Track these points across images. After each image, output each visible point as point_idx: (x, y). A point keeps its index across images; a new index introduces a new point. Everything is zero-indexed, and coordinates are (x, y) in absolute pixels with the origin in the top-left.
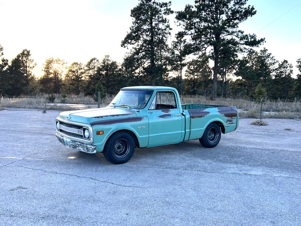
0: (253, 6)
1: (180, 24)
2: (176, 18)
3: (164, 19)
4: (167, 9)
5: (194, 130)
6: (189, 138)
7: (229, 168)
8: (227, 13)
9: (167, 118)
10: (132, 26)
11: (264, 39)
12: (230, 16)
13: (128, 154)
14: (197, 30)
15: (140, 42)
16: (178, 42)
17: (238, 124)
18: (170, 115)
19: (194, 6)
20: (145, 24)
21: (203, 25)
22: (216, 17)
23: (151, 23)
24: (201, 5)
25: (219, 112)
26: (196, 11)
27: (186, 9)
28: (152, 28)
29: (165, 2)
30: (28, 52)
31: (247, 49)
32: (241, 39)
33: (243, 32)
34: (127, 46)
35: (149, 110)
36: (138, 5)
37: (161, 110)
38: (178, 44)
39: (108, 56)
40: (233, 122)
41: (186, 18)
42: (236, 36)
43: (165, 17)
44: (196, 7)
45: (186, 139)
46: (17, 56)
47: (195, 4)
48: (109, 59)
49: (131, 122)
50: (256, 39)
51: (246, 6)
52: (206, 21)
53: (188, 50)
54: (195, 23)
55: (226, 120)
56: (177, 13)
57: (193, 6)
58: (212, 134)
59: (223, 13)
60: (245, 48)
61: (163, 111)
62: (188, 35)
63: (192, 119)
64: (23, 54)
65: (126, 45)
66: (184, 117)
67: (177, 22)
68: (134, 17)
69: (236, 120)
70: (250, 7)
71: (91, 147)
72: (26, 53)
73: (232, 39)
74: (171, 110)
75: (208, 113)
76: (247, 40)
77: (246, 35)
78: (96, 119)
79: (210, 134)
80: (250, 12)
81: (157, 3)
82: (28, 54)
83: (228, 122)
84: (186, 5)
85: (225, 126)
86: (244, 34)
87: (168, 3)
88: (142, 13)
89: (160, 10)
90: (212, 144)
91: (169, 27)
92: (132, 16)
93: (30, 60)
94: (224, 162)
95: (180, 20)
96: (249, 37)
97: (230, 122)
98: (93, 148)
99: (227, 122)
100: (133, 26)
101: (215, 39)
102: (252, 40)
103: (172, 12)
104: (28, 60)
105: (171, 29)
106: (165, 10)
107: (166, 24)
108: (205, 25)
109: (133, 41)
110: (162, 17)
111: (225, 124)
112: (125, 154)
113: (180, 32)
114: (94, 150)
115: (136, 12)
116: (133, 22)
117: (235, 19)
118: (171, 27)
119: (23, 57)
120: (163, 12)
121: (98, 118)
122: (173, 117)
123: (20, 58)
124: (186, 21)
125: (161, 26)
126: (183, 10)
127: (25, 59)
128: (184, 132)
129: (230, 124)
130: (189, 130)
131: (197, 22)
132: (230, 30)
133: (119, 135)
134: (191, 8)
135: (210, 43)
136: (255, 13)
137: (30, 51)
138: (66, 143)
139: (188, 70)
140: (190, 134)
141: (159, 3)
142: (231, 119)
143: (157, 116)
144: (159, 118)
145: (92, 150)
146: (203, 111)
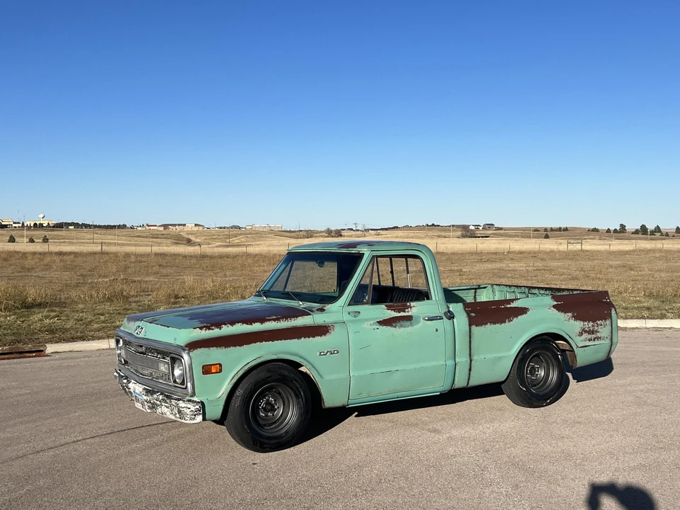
5: (482, 357)
6: (469, 379)
9: (401, 326)
17: (614, 341)
18: (409, 318)
25: (554, 307)
35: (350, 304)
37: (383, 306)
40: (599, 335)
45: (460, 382)
49: (299, 338)
55: (578, 330)
58: (540, 368)
61: (389, 308)
63: (474, 327)
66: (451, 321)
69: (608, 327)
71: (189, 406)
74: (412, 304)
75: (523, 311)
78: (203, 331)
83: (585, 336)
85: (575, 347)
97: (590, 336)
98: (193, 409)
99: (581, 334)
111: (578, 342)
114: (195, 415)
121: (207, 331)
122: (418, 321)
128: (452, 363)
129: (590, 340)
130: (468, 359)
138: (136, 397)
140: (470, 370)
142: (593, 326)
143: (372, 322)
144: (378, 327)
145: (192, 415)
146: (508, 306)
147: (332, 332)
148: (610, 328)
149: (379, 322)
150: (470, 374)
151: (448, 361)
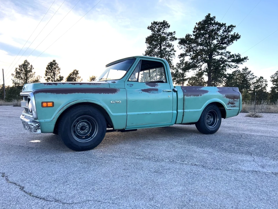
0: (238, 33)
1: (182, 48)
3: (170, 43)
4: (172, 37)
5: (189, 110)
6: (182, 121)
7: (242, 161)
8: (217, 38)
9: (153, 93)
11: (247, 57)
12: (220, 41)
13: (95, 138)
14: (194, 52)
16: (181, 64)
17: (240, 108)
18: (157, 90)
19: (192, 35)
20: (155, 48)
21: (199, 49)
22: (209, 42)
23: (161, 47)
24: (197, 33)
25: (218, 91)
26: (194, 38)
27: (186, 36)
28: (161, 50)
29: (170, 32)
30: (77, 72)
31: (234, 65)
32: (229, 58)
33: (230, 53)
35: (128, 81)
36: (151, 35)
37: (144, 83)
38: (181, 65)
40: (235, 105)
41: (186, 43)
42: (224, 56)
43: (170, 42)
44: (194, 35)
46: (70, 75)
47: (193, 33)
49: (100, 93)
50: (240, 58)
51: (232, 33)
52: (201, 45)
53: (188, 67)
54: (193, 48)
55: (228, 102)
56: (180, 39)
58: (211, 118)
59: (214, 39)
60: (232, 65)
61: (147, 84)
62: (188, 56)
63: (185, 97)
64: (74, 73)
66: (176, 93)
67: (180, 46)
68: (148, 43)
69: (239, 102)
70: (236, 34)
71: (32, 124)
72: (75, 72)
73: (221, 58)
74: (158, 84)
75: (206, 92)
76: (233, 59)
77: (233, 55)
78: (46, 85)
79: (208, 118)
80: (236, 37)
82: (77, 73)
83: (230, 105)
85: (226, 109)
86: (230, 54)
87: (173, 32)
88: (153, 40)
89: (167, 37)
90: (211, 130)
91: (174, 50)
92: (147, 43)
93: (78, 77)
94: (231, 152)
95: (182, 45)
96: (235, 56)
97: (232, 105)
98: (35, 125)
99: (228, 104)
100: (147, 50)
101: (208, 58)
102: (237, 58)
103: (176, 39)
104: (76, 77)
105: (175, 51)
106: (170, 38)
107: (172, 48)
108: (201, 48)
110: (168, 43)
111: (226, 107)
112: (91, 138)
113: (182, 54)
114: (36, 129)
115: (149, 40)
117: (223, 44)
118: (175, 50)
119: (73, 75)
120: (169, 39)
121: (48, 85)
122: (161, 91)
123: (72, 76)
124: (186, 45)
125: (168, 49)
126: (184, 37)
127: (75, 77)
128: (176, 112)
129: (232, 107)
130: (182, 111)
131: (195, 46)
132: (220, 51)
133: (80, 110)
134: (190, 36)
135: (205, 61)
136: (239, 37)
137: (78, 71)
139: (188, 84)
140: (183, 116)
141: (166, 33)
142: (233, 101)
143: (139, 89)
144: (142, 92)
145: (35, 129)
146: (200, 89)
149: (142, 90)
150: (183, 118)
151: (174, 111)
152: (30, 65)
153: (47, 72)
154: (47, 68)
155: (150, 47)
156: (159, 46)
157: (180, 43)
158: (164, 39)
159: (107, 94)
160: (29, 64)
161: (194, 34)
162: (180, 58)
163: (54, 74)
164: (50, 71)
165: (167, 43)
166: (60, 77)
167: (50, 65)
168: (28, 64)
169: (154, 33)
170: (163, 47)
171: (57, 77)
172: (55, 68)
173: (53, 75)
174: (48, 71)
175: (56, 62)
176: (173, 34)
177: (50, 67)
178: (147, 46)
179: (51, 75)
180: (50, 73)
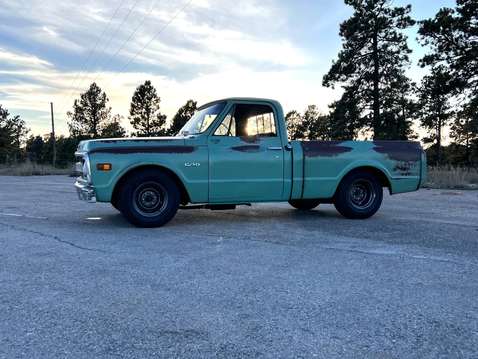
1: (427, 43)
2: (419, 32)
4: (403, 19)
5: (313, 179)
6: (302, 194)
9: (250, 152)
10: (342, 51)
14: (459, 51)
15: (355, 77)
16: (433, 78)
17: (423, 177)
19: (455, 10)
20: (362, 47)
23: (375, 43)
24: (468, 6)
25: (374, 148)
26: (460, 17)
28: (376, 51)
29: (399, 7)
30: (194, 104)
34: (333, 83)
36: (353, 17)
39: (313, 107)
40: (410, 171)
41: (438, 32)
43: (398, 31)
44: (458, 10)
45: (296, 195)
46: (179, 111)
47: (456, 6)
48: (315, 110)
49: (171, 153)
54: (457, 40)
55: (393, 166)
56: (421, 22)
57: (453, 11)
58: (364, 193)
61: (242, 139)
62: (442, 60)
64: (187, 107)
65: (330, 82)
67: (423, 39)
68: (345, 35)
69: (418, 168)
72: (191, 105)
75: (349, 149)
78: (103, 143)
79: (358, 192)
81: (386, 10)
82: (194, 107)
83: (398, 171)
84: (441, 10)
85: (389, 179)
87: (404, 8)
88: (357, 28)
89: (391, 20)
90: (359, 212)
91: (406, 48)
92: (342, 36)
95: (427, 35)
97: (402, 172)
98: (89, 192)
99: (395, 170)
100: (344, 50)
103: (412, 23)
105: (410, 51)
106: (398, 20)
107: (401, 44)
109: (343, 77)
110: (394, 32)
111: (390, 174)
112: (158, 211)
113: (429, 57)
115: (348, 29)
116: (343, 45)
118: (410, 48)
119: (186, 112)
120: (395, 24)
121: (106, 143)
123: (183, 114)
124: (438, 36)
125: (393, 48)
126: (434, 18)
127: (190, 115)
128: (290, 180)
129: (402, 174)
130: (306, 179)
131: (461, 36)
134: (450, 14)
137: (196, 102)
139: (456, 126)
140: (303, 187)
141: (388, 9)
142: (405, 165)
143: (227, 148)
144: (232, 151)
145: (89, 196)
146: (337, 145)
147: (196, 151)
148: (419, 168)
149: (232, 148)
150: (303, 190)
151: (286, 178)
152: (102, 92)
153: (133, 106)
154: (134, 99)
155: (349, 45)
156: (372, 41)
157: (421, 32)
158: (383, 24)
159: (180, 154)
160: (100, 91)
161: (460, 7)
162: (423, 66)
163: (148, 111)
164: (139, 104)
165: (391, 34)
166: (160, 117)
167: (139, 93)
168: (98, 90)
169: (359, 12)
170: (380, 44)
171: (153, 118)
172: (150, 99)
173: (145, 113)
174: (136, 105)
175: (151, 85)
176: (405, 11)
177: (139, 95)
178: (343, 42)
179: (141, 113)
180: (140, 108)
